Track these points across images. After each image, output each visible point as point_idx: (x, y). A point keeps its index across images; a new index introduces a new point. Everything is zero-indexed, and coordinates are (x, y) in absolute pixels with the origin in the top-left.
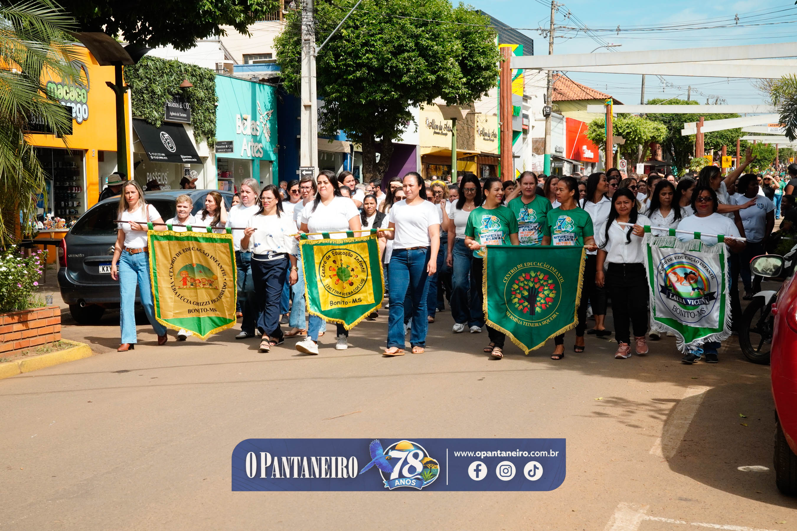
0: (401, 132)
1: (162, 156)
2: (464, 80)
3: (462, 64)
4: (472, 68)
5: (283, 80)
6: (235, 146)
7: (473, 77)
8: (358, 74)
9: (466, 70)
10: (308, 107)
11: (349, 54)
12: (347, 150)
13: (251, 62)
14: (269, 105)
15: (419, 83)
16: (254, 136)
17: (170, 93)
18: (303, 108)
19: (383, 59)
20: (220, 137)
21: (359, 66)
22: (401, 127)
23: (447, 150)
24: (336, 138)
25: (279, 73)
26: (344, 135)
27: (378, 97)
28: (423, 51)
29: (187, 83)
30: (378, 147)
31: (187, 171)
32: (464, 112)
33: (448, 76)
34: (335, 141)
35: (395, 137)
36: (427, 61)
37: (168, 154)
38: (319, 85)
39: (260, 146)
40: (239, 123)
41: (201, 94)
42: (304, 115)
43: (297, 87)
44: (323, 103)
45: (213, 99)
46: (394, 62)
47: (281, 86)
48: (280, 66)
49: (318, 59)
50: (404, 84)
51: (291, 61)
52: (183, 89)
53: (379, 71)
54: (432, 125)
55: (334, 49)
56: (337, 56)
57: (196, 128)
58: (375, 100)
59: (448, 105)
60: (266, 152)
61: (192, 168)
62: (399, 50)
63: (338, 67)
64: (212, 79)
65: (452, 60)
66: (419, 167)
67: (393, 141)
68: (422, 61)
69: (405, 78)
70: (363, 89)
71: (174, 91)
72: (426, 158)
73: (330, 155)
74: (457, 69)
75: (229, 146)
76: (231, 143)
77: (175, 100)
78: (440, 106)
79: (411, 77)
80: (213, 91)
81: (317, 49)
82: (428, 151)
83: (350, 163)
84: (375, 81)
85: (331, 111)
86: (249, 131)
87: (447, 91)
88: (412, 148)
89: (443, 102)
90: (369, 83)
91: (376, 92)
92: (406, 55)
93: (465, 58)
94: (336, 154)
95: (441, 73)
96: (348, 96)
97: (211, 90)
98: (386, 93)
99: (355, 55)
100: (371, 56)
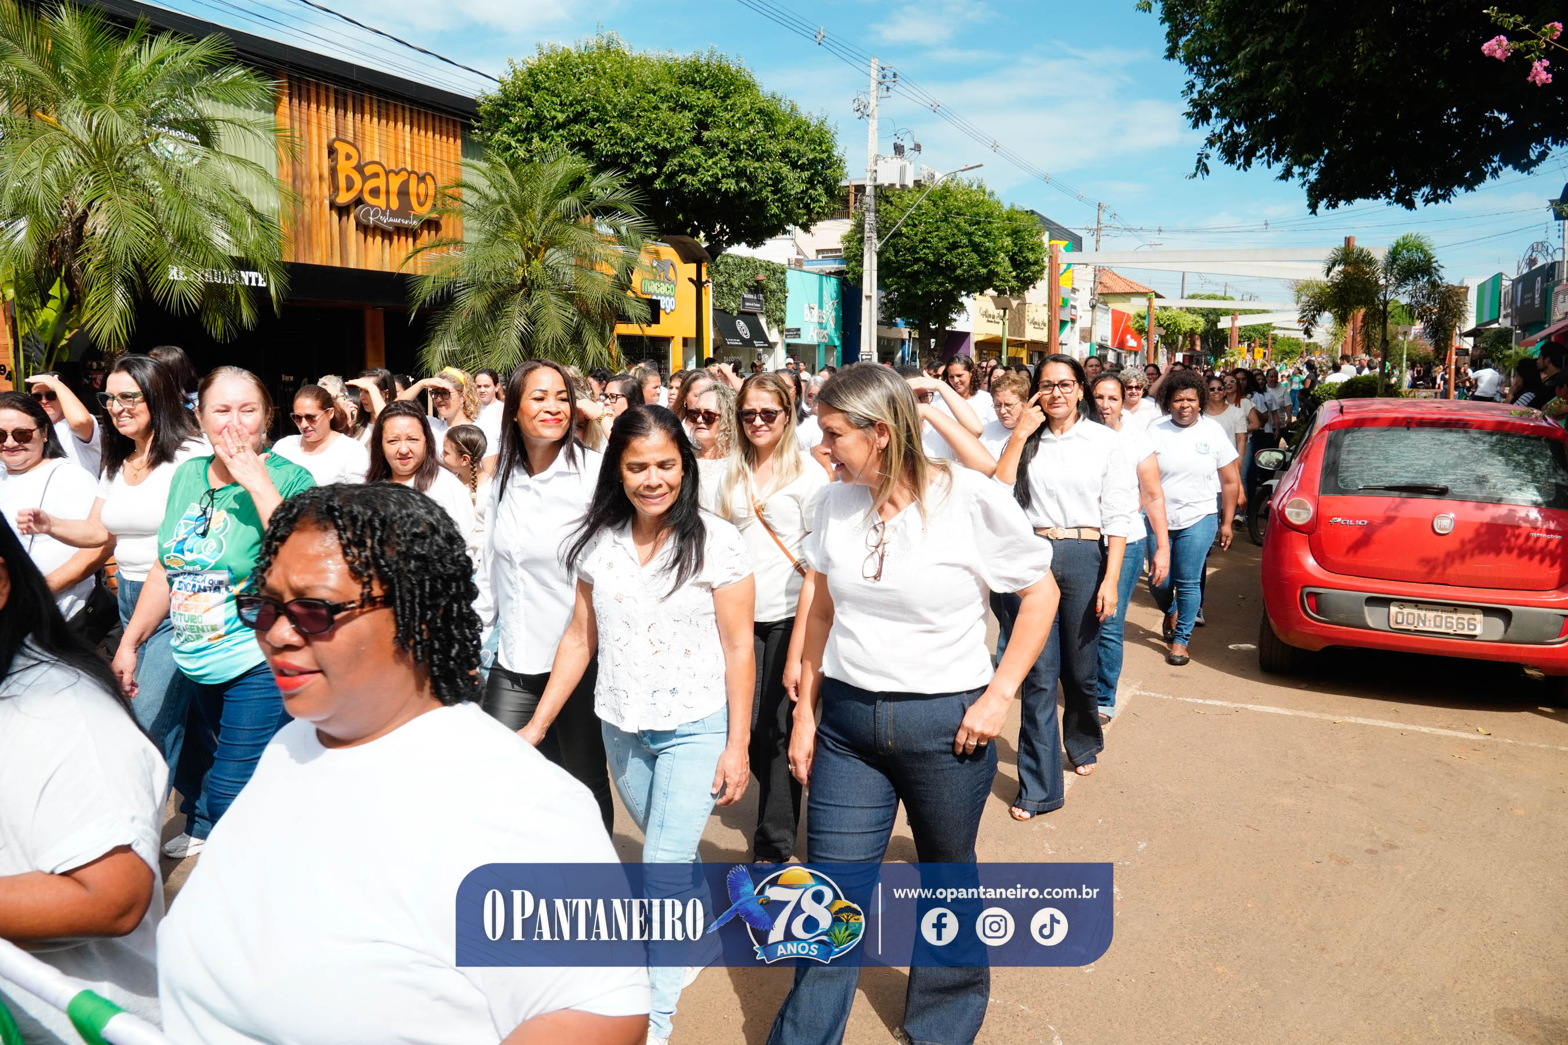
0: (955, 320)
1: (737, 342)
2: (1014, 274)
3: (1012, 260)
4: (1021, 263)
5: (847, 273)
6: (802, 332)
7: (1022, 271)
8: (916, 267)
9: (1015, 264)
10: (869, 297)
11: (908, 250)
12: (906, 336)
13: (820, 257)
14: (834, 295)
15: (972, 276)
16: (820, 324)
17: (746, 286)
18: (864, 298)
19: (939, 254)
20: (789, 324)
21: (917, 261)
22: (954, 316)
23: (998, 337)
24: (895, 325)
25: (844, 267)
26: (903, 323)
27: (934, 288)
28: (976, 248)
29: (761, 276)
30: (934, 334)
31: (759, 355)
32: (1014, 303)
33: (998, 269)
34: (894, 328)
35: (949, 325)
36: (979, 256)
37: (742, 339)
38: (880, 278)
39: (825, 332)
40: (807, 311)
41: (773, 286)
42: (865, 305)
43: (859, 279)
44: (883, 294)
45: (784, 291)
46: (949, 257)
47: (845, 279)
48: (847, 260)
49: (880, 254)
50: (958, 277)
51: (855, 256)
52: (757, 282)
53: (935, 264)
54: (985, 314)
55: (894, 246)
56: (897, 252)
57: (768, 317)
58: (930, 292)
59: (998, 296)
60: (830, 338)
61: (764, 352)
62: (954, 246)
63: (898, 261)
64: (783, 273)
65: (1002, 255)
66: (973, 353)
67: (947, 328)
68: (975, 256)
69: (959, 272)
70: (919, 281)
71: (749, 284)
72: (979, 345)
73: (889, 340)
74: (1007, 263)
75: (797, 332)
76: (799, 330)
77: (750, 292)
78: (992, 297)
79: (964, 271)
80: (785, 283)
81: (879, 246)
82: (981, 338)
83: (908, 348)
84: (931, 274)
85: (891, 301)
86: (816, 319)
87: (998, 284)
88: (966, 335)
89: (995, 294)
90: (926, 276)
91: (931, 284)
92: (960, 250)
93: (1015, 254)
94: (896, 340)
95: (992, 267)
96: (907, 287)
97: (782, 282)
98: (941, 284)
99: (913, 250)
100: (927, 251)
